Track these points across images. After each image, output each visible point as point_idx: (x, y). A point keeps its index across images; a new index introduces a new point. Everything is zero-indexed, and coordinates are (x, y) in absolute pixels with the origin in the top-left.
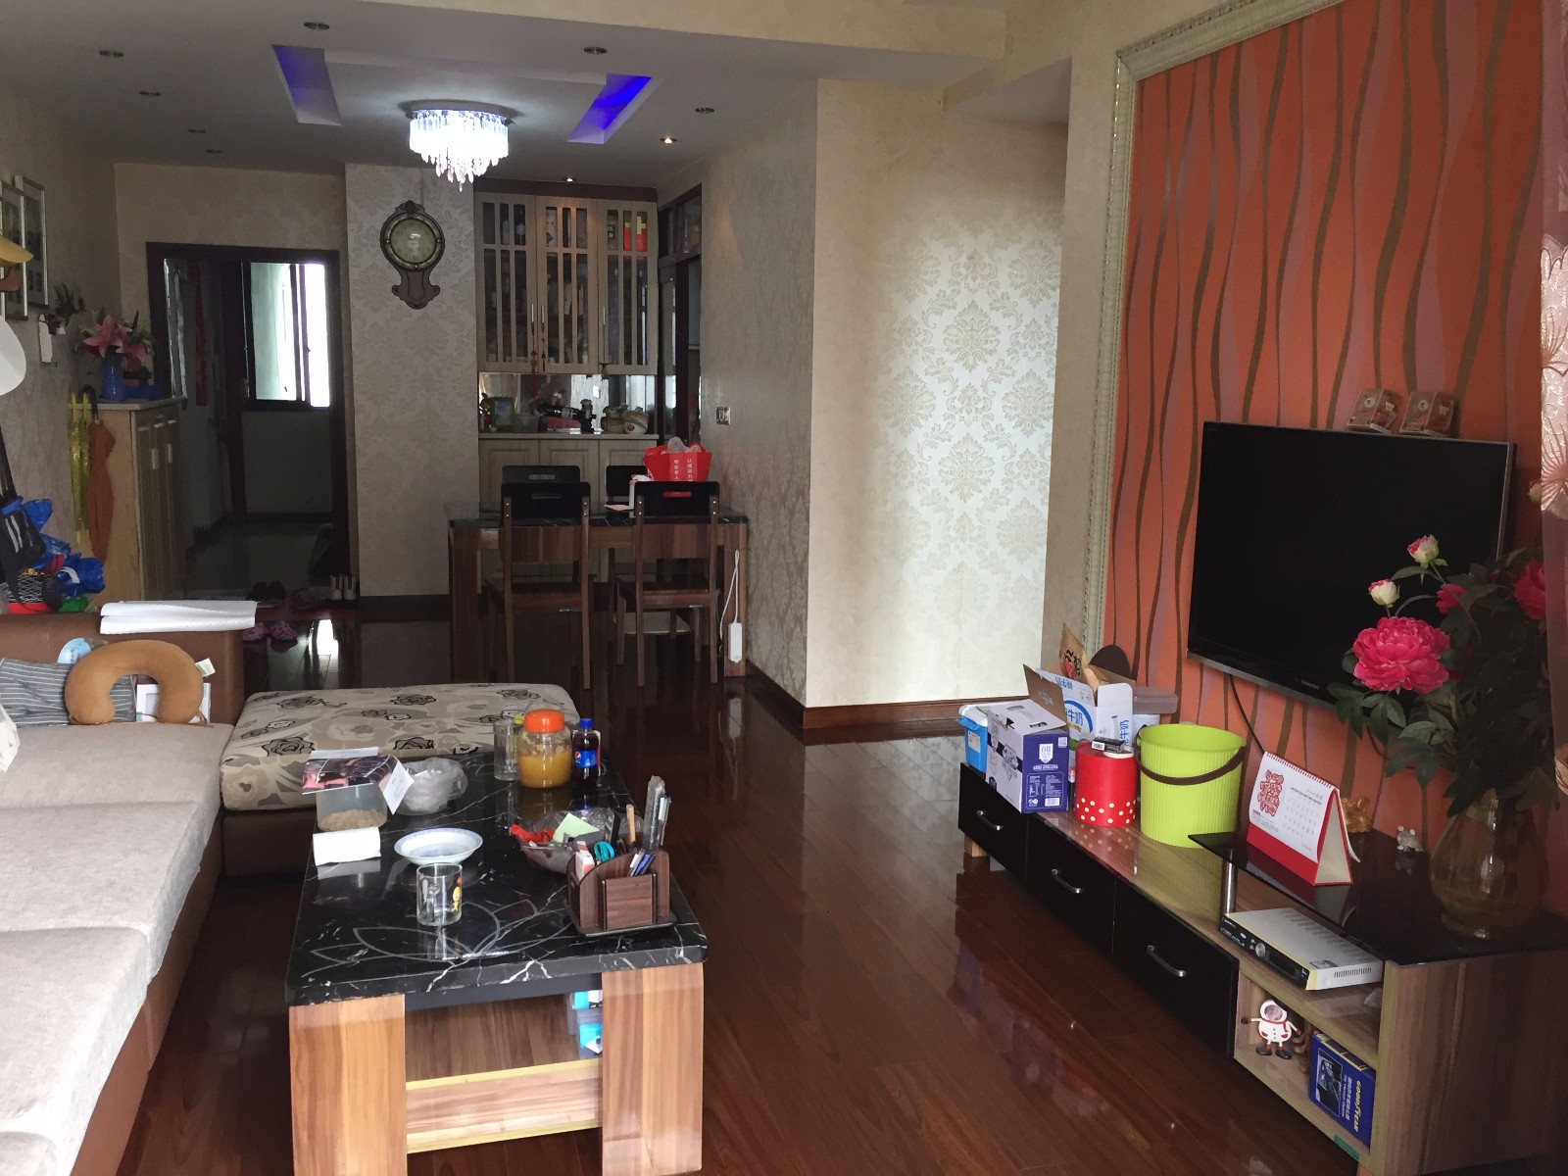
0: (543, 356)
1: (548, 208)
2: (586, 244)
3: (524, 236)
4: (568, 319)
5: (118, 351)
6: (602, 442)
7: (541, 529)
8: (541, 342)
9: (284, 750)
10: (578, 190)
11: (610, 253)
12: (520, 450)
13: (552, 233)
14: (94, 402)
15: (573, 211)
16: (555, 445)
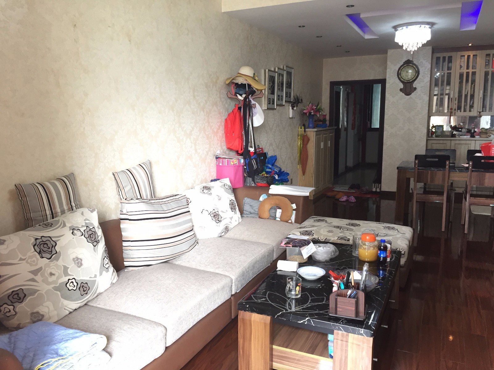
0: (455, 110)
1: (461, 56)
2: (476, 67)
3: (451, 67)
4: (466, 96)
5: (312, 114)
6: (477, 141)
7: (429, 172)
8: (454, 105)
9: (305, 234)
10: (473, 48)
11: (486, 70)
12: (443, 144)
13: (462, 65)
14: (305, 129)
15: (472, 56)
16: (457, 142)
